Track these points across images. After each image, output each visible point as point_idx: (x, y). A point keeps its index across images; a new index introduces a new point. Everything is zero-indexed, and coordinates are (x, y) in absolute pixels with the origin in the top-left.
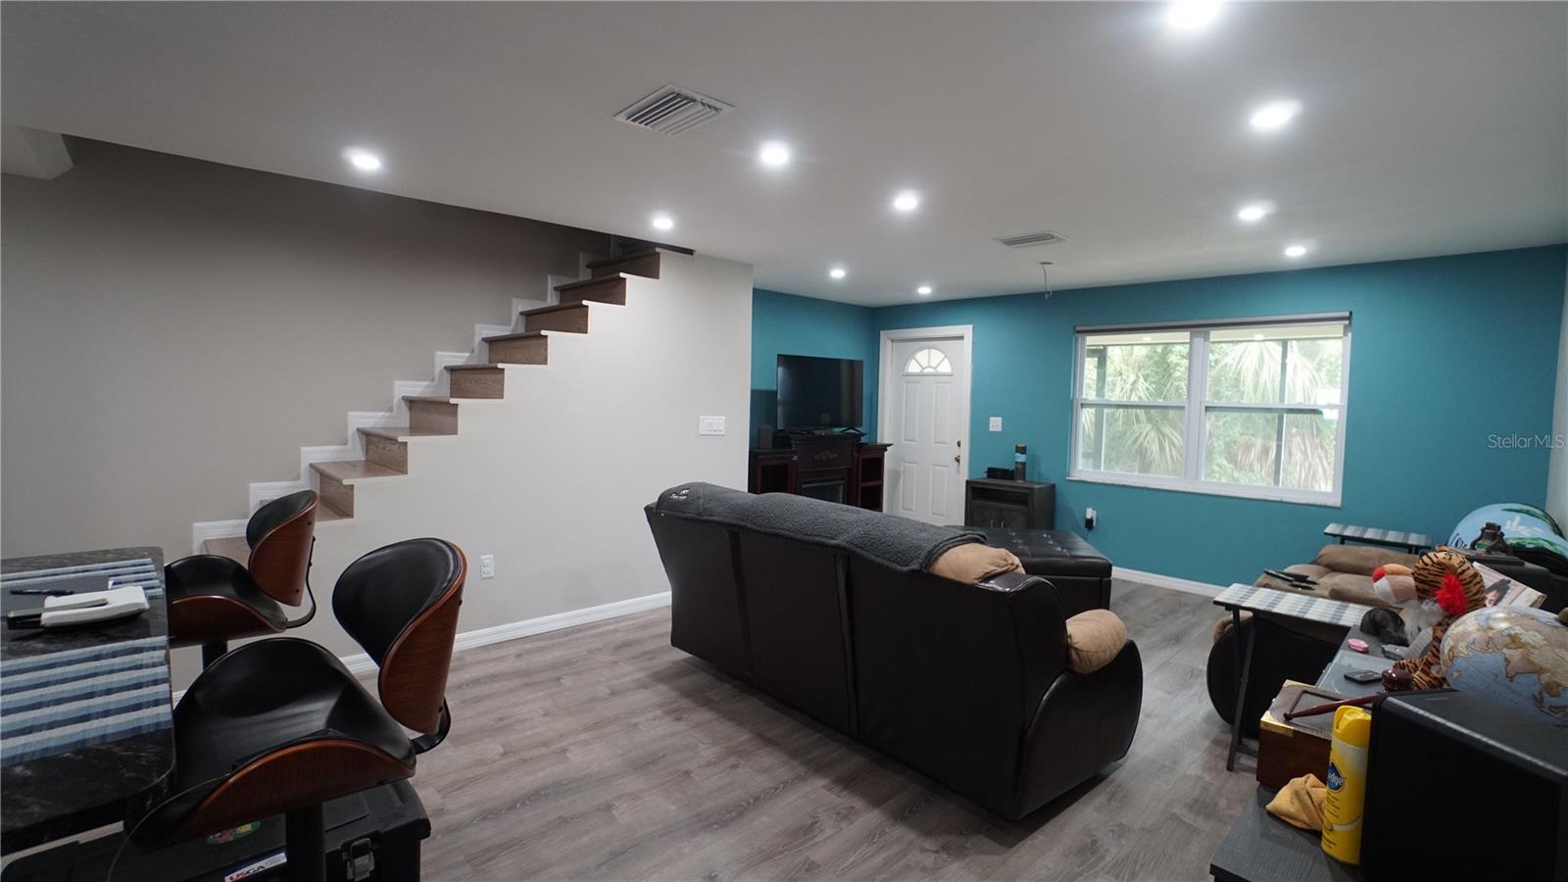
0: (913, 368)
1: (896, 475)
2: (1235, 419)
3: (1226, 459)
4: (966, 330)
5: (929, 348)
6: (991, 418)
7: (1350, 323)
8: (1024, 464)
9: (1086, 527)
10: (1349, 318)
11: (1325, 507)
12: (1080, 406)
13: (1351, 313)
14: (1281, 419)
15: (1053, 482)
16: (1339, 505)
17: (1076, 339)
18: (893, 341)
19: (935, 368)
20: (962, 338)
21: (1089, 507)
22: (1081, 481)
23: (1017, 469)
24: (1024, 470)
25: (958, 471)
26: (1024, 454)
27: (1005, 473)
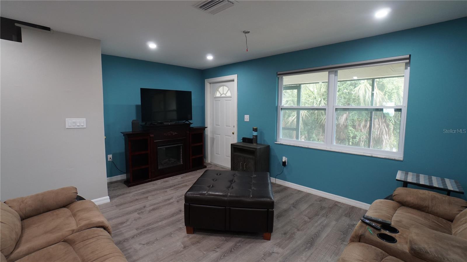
0: (218, 95)
1: (213, 139)
2: (355, 113)
3: (352, 128)
4: (235, 77)
5: (223, 86)
6: (245, 115)
7: (410, 62)
8: (256, 136)
9: (283, 165)
10: (409, 58)
11: (395, 160)
12: (280, 109)
13: (410, 56)
14: (371, 113)
15: (269, 145)
16: (402, 159)
17: (278, 78)
18: (210, 83)
19: (225, 94)
20: (233, 81)
21: (284, 156)
22: (281, 144)
23: (253, 138)
24: (257, 139)
25: (234, 138)
26: (257, 131)
27: (249, 140)
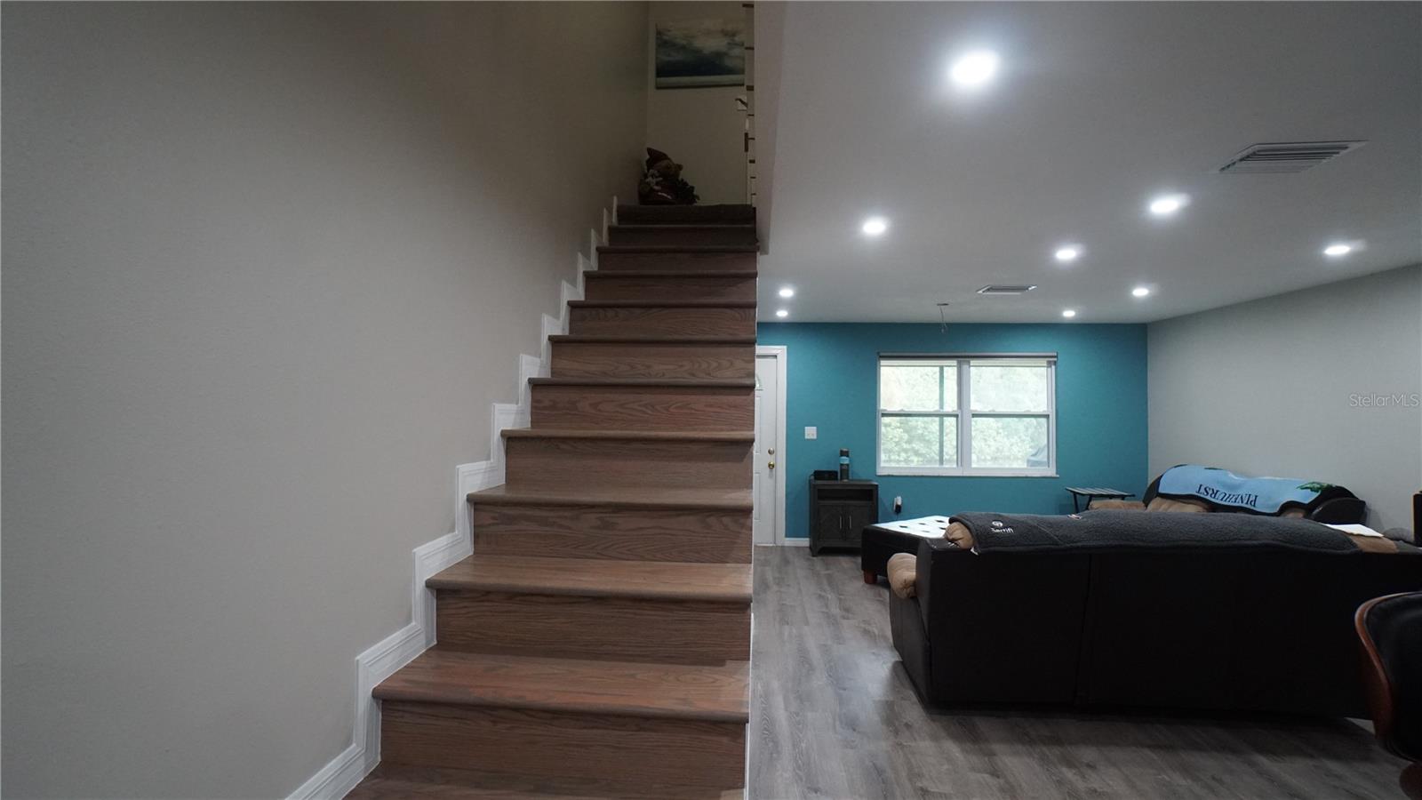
4: (780, 350)
6: (806, 428)
7: (1057, 360)
8: (847, 465)
10: (1057, 357)
12: (881, 416)
13: (1057, 354)
16: (1058, 476)
20: (774, 357)
21: (899, 496)
22: (889, 476)
23: (841, 470)
24: (848, 470)
25: (771, 476)
26: (848, 456)
27: (832, 475)
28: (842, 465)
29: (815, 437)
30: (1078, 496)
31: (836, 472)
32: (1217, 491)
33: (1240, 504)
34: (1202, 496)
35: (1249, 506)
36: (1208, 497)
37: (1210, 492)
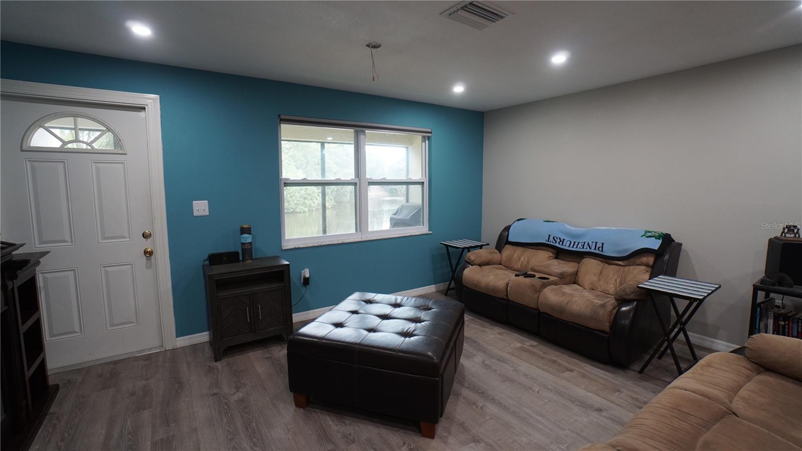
4: (148, 100)
6: (195, 202)
7: (431, 136)
8: (251, 243)
9: (304, 284)
10: (431, 133)
12: (283, 186)
13: (432, 130)
16: (431, 232)
21: (306, 268)
22: (295, 249)
23: (243, 250)
24: (251, 249)
25: (149, 267)
26: (250, 234)
27: (232, 257)
28: (243, 244)
29: (207, 213)
30: (449, 248)
31: (237, 253)
32: (564, 240)
33: (588, 250)
34: (551, 243)
35: (597, 251)
36: (557, 245)
37: (558, 241)
